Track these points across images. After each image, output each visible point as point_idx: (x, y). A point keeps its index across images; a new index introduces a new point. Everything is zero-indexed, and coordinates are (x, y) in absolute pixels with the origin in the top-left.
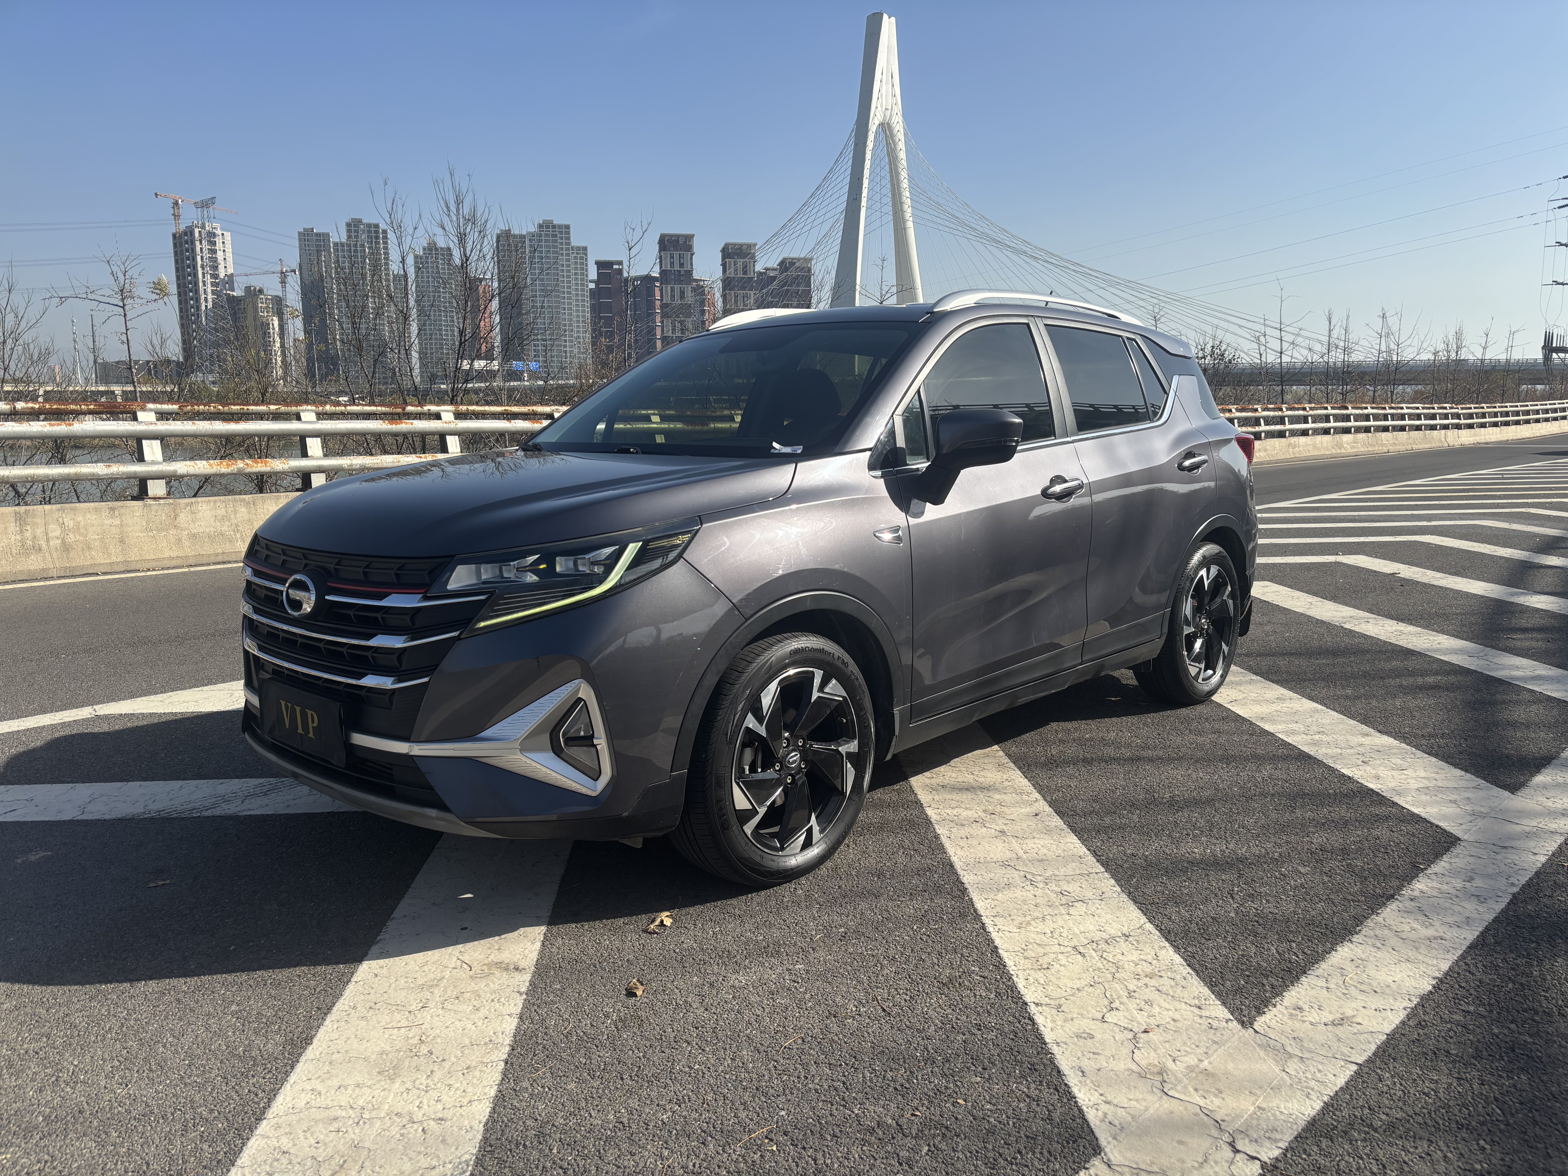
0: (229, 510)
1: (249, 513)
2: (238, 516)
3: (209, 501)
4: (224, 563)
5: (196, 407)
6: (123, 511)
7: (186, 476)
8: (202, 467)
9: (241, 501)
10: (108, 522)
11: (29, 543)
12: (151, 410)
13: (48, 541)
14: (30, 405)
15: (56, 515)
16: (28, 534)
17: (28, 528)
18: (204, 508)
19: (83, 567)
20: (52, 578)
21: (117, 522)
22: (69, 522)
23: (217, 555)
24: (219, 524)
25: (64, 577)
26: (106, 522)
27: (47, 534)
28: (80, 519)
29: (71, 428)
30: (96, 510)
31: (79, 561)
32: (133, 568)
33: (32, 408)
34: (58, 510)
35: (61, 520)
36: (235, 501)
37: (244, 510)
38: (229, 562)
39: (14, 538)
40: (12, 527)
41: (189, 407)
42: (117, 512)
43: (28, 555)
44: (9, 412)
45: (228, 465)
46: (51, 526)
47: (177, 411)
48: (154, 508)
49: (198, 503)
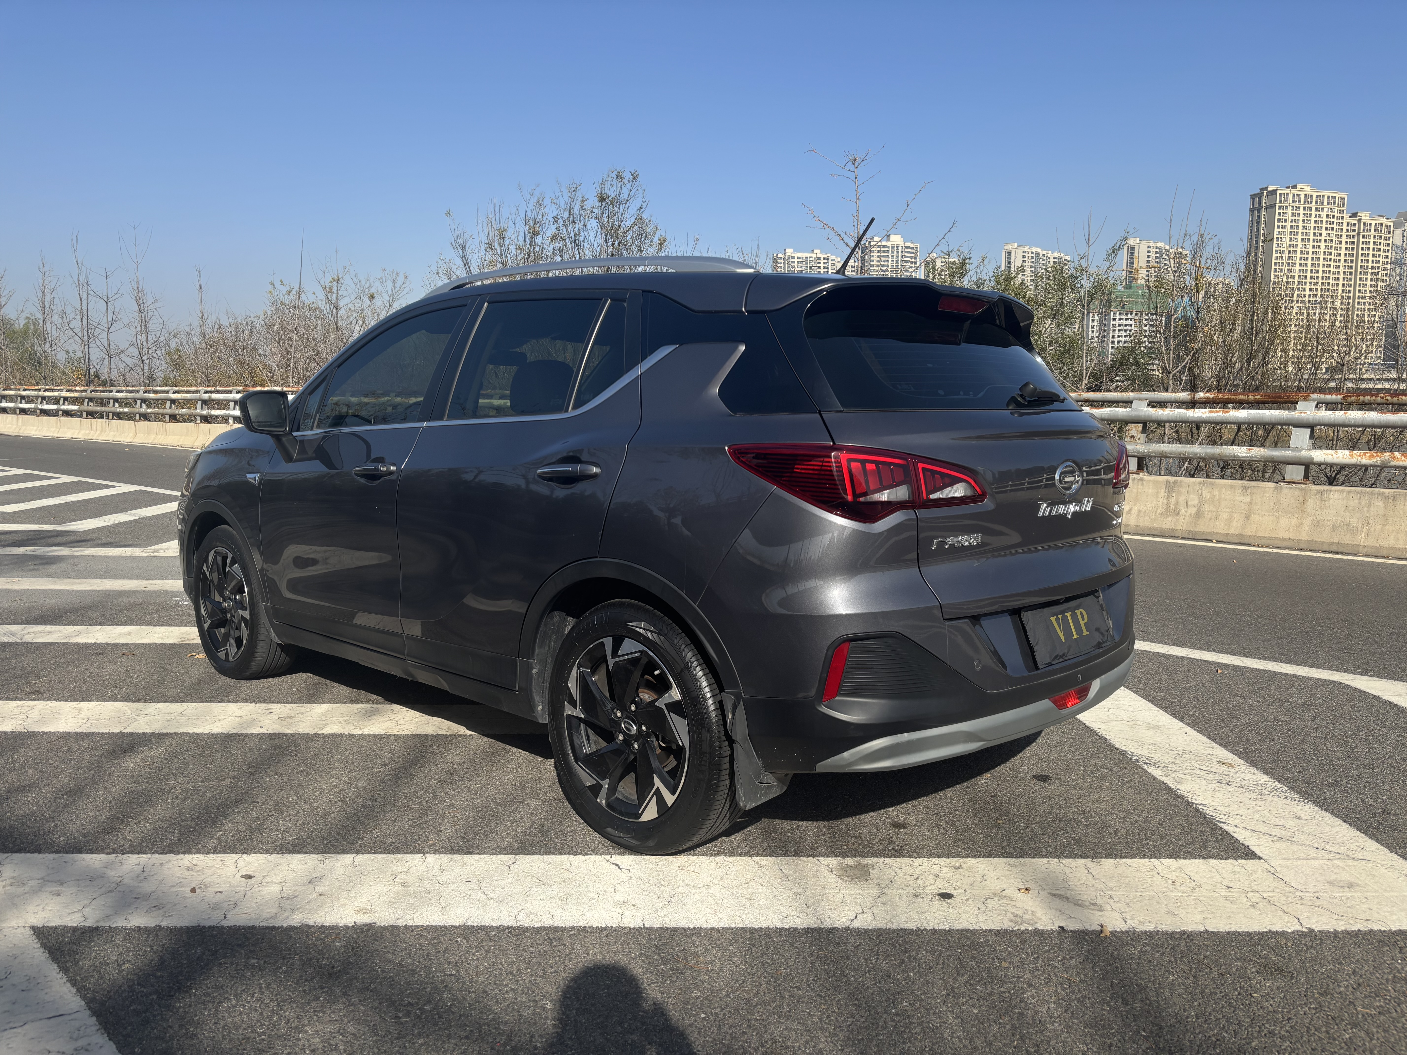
0: (1363, 502)
1: (1386, 508)
2: (1372, 509)
3: (1343, 491)
4: (1337, 553)
5: (1361, 398)
6: (1255, 490)
7: (1323, 464)
8: (1341, 456)
9: (1379, 494)
10: (1239, 498)
11: (1173, 507)
12: (1314, 400)
13: (1187, 507)
14: (1208, 395)
15: (1197, 487)
16: (1173, 500)
17: (1174, 495)
18: (1336, 497)
19: (1203, 533)
20: (1177, 538)
21: (1248, 499)
22: (1206, 494)
23: (1332, 544)
24: (1348, 514)
25: (1188, 539)
26: (1237, 498)
27: (1187, 502)
28: (1216, 493)
29: (1227, 415)
30: (1232, 487)
31: (1203, 527)
32: (1246, 542)
33: (1208, 398)
34: (1200, 483)
35: (1200, 491)
36: (1372, 493)
37: (1380, 504)
38: (1342, 553)
39: (1162, 501)
40: (1163, 493)
41: (1354, 398)
42: (1249, 491)
43: (1167, 516)
44: (1189, 401)
45: (1371, 457)
46: (1191, 496)
47: (1340, 401)
48: (1284, 491)
49: (1331, 491)
